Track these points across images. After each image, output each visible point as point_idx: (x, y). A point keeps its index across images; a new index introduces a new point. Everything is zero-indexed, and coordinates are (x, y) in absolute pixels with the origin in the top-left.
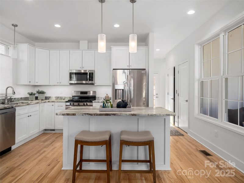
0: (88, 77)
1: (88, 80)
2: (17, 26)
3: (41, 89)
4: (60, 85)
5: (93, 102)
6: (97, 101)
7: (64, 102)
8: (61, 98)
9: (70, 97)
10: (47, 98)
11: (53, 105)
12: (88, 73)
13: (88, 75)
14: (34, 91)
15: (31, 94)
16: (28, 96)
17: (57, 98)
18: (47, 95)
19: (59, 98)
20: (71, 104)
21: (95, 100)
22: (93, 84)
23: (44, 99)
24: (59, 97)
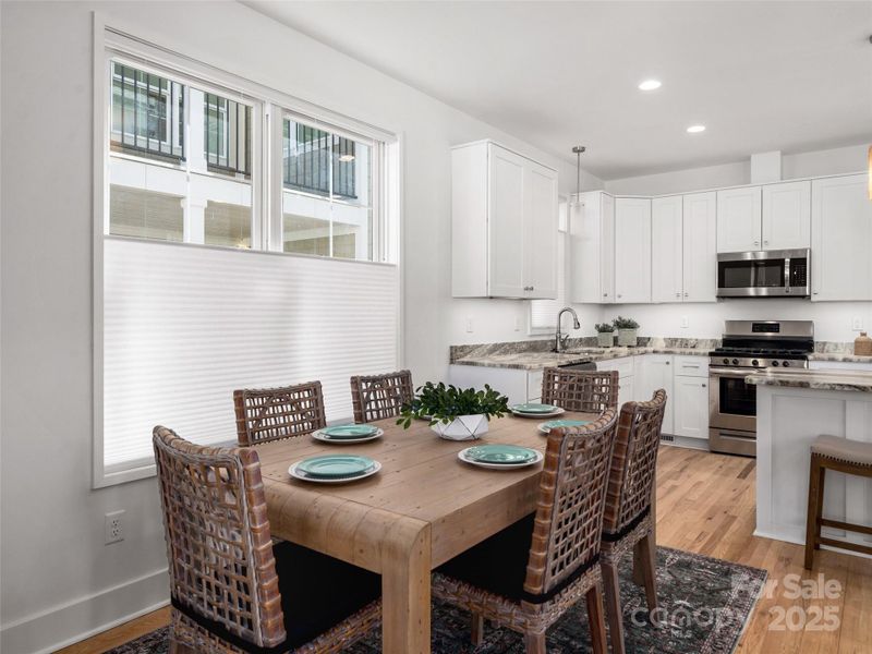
0: (787, 272)
1: (787, 284)
2: (583, 150)
3: (627, 315)
4: (683, 301)
5: (810, 357)
6: (816, 354)
7: (704, 355)
8: (684, 343)
9: (714, 342)
10: (642, 342)
11: (668, 363)
12: (787, 260)
13: (787, 266)
14: (609, 319)
15: (604, 329)
16: (595, 334)
17: (672, 342)
18: (641, 333)
19: (678, 343)
20: (726, 362)
21: (811, 351)
22: (803, 297)
23: (635, 343)
24: (676, 340)
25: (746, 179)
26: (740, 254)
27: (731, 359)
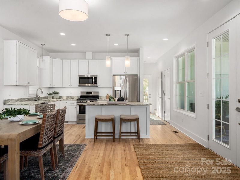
0: (93, 80)
1: (93, 83)
2: (44, 45)
3: (56, 90)
4: (71, 87)
5: (98, 100)
6: (99, 99)
7: (76, 100)
8: (71, 97)
9: (78, 97)
10: (60, 98)
11: (67, 103)
12: (93, 78)
13: (93, 79)
14: (51, 91)
15: (50, 94)
16: (47, 95)
17: (68, 97)
18: (60, 95)
19: (69, 98)
21: (98, 98)
22: (97, 86)
23: (58, 98)
24: (69, 97)
25: (85, 58)
26: (84, 76)
27: (81, 101)
